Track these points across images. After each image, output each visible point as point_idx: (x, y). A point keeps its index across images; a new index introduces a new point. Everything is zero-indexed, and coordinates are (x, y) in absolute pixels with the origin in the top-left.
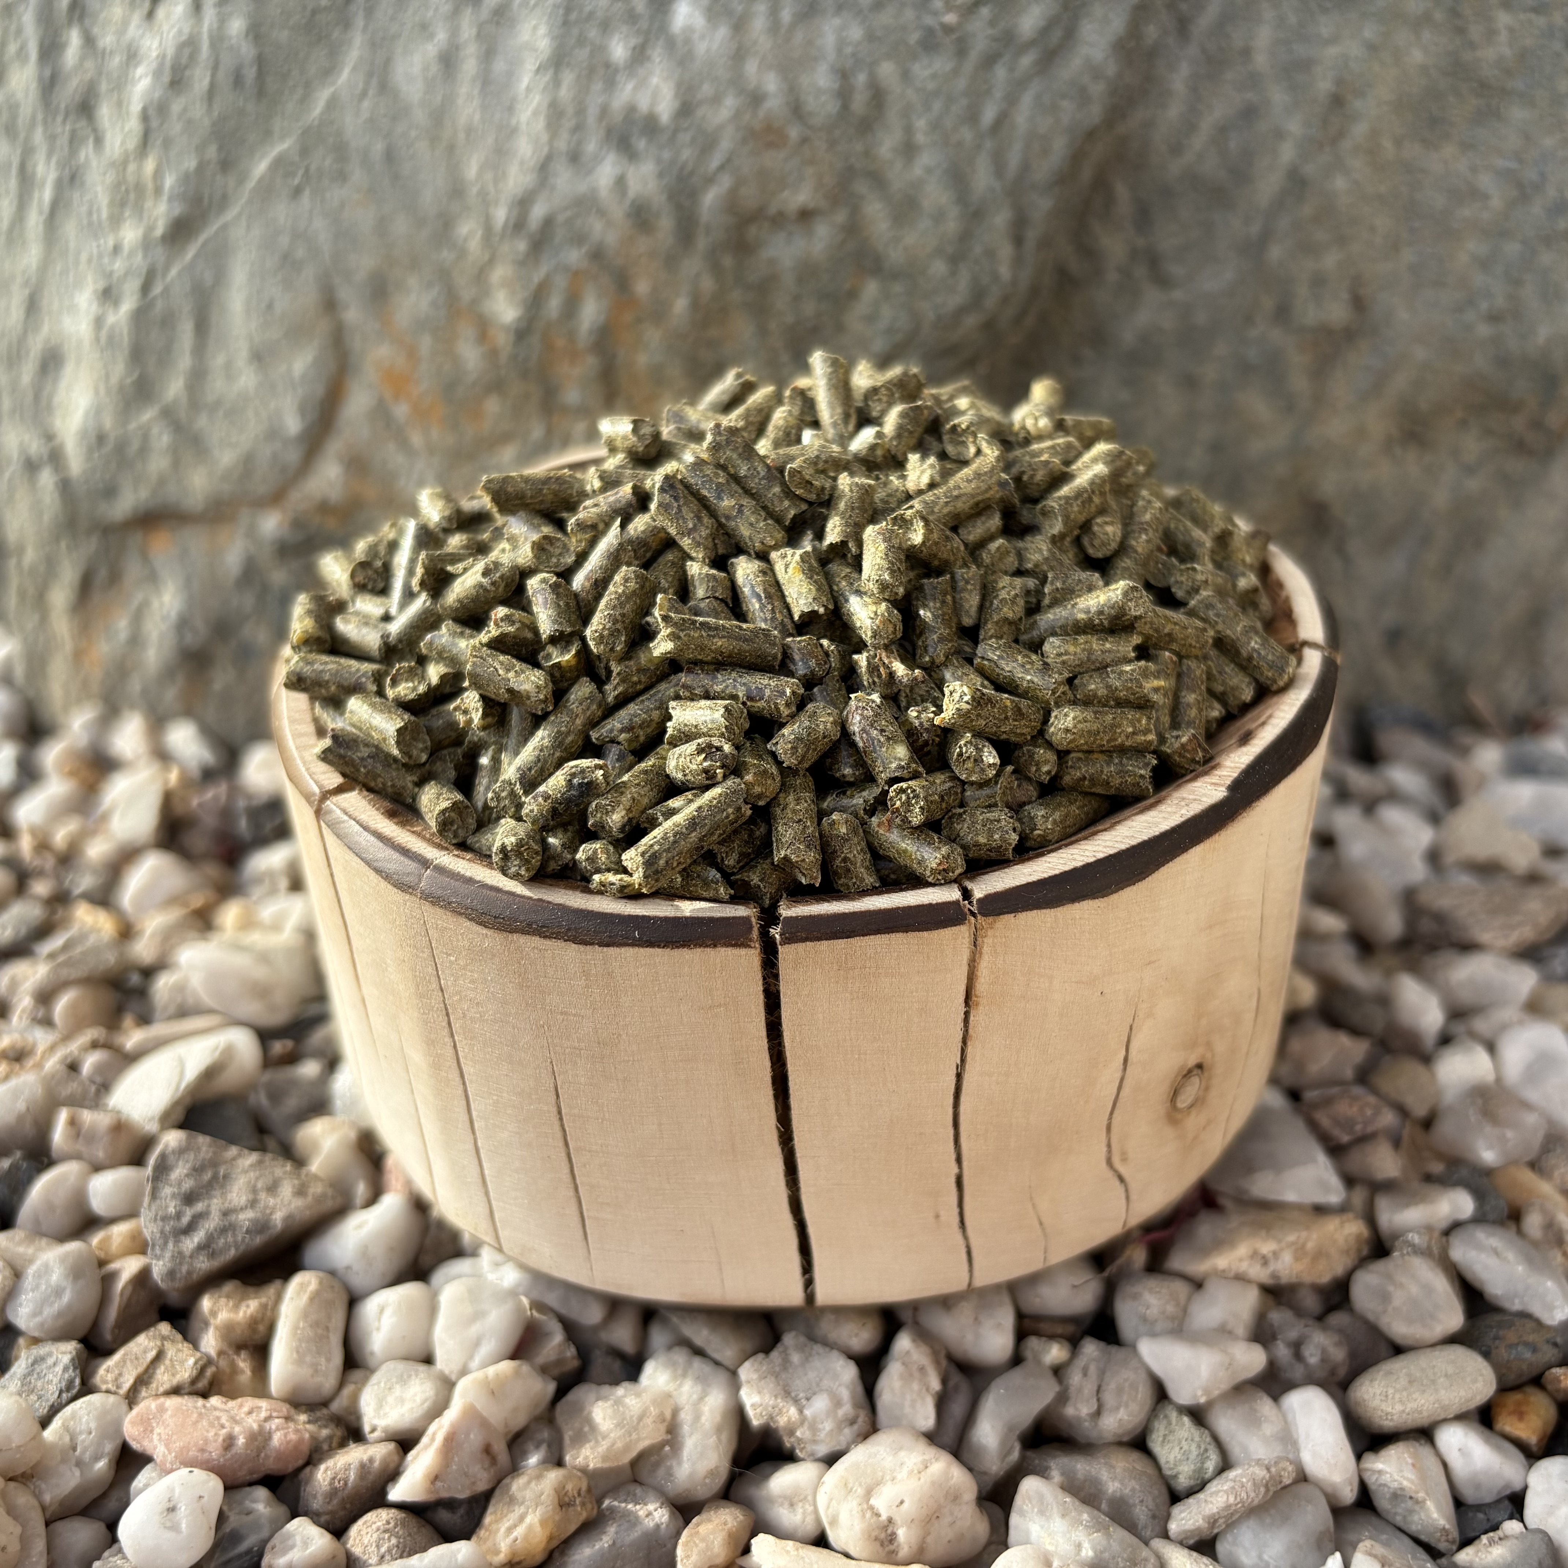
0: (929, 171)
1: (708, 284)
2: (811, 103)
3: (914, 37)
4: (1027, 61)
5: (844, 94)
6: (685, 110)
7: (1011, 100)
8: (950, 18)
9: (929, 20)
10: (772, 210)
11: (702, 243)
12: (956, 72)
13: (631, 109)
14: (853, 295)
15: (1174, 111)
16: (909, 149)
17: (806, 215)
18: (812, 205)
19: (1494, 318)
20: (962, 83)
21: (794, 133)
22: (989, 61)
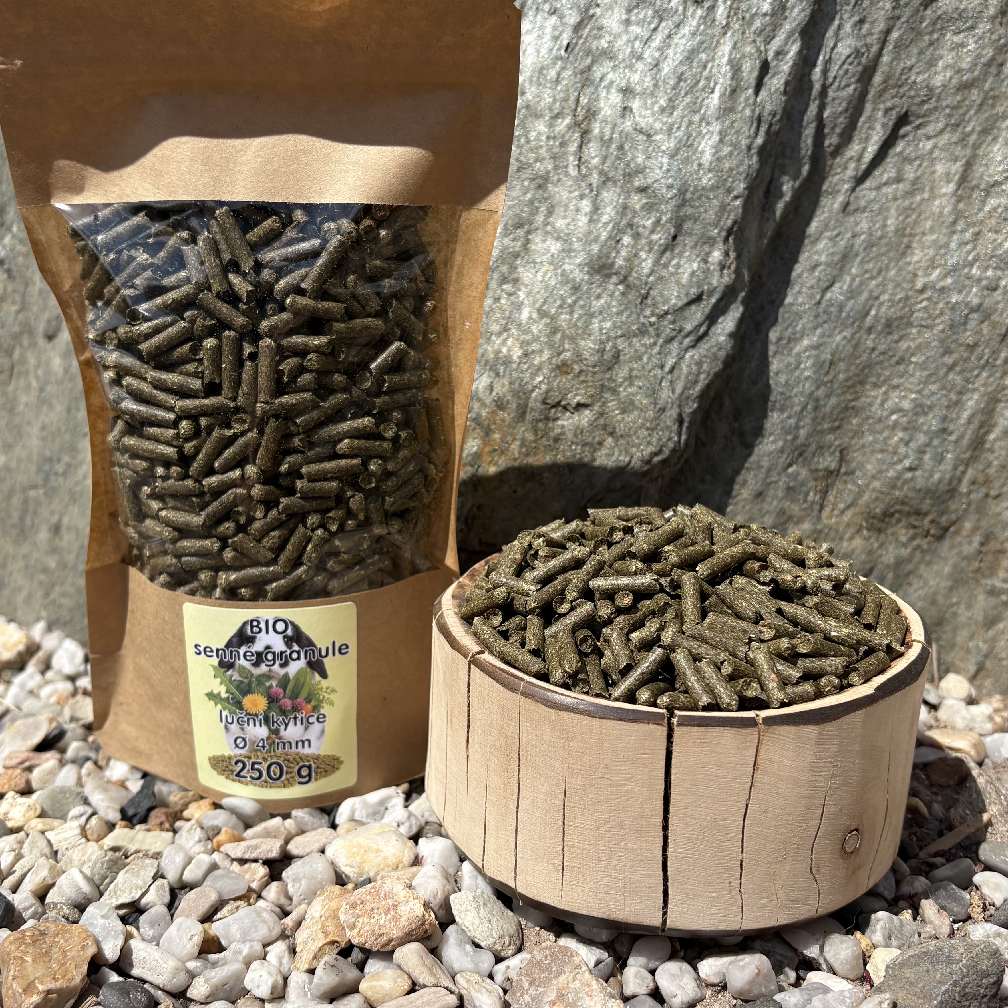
0: (640, 388)
1: (530, 437)
2: (586, 355)
3: (635, 328)
4: (687, 341)
5: (602, 351)
6: (526, 354)
7: (681, 358)
8: (653, 319)
9: (642, 320)
10: (563, 403)
11: (528, 417)
12: (655, 344)
13: (499, 351)
14: (600, 444)
15: (754, 364)
16: (630, 379)
17: (580, 406)
18: (583, 401)
19: (911, 469)
20: (656, 349)
21: (576, 367)
22: (670, 340)
